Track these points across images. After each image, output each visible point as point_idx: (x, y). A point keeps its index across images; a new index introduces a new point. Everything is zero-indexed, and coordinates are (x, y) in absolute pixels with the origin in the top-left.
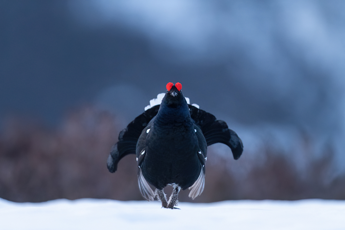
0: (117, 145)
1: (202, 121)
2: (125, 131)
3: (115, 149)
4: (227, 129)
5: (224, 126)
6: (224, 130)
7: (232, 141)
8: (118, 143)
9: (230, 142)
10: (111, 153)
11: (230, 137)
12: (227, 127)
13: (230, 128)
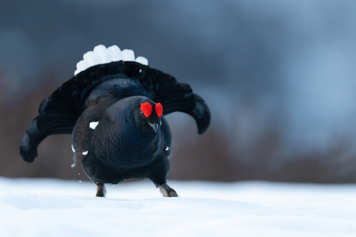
0: (36, 122)
1: (157, 86)
2: (48, 100)
3: (33, 126)
4: (190, 94)
5: (188, 89)
6: (187, 95)
7: (197, 110)
8: (38, 118)
9: (194, 111)
10: (27, 132)
11: (194, 105)
12: (191, 91)
13: (195, 92)
